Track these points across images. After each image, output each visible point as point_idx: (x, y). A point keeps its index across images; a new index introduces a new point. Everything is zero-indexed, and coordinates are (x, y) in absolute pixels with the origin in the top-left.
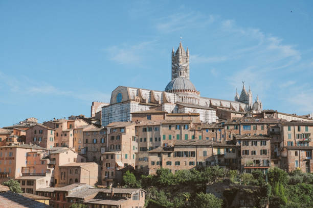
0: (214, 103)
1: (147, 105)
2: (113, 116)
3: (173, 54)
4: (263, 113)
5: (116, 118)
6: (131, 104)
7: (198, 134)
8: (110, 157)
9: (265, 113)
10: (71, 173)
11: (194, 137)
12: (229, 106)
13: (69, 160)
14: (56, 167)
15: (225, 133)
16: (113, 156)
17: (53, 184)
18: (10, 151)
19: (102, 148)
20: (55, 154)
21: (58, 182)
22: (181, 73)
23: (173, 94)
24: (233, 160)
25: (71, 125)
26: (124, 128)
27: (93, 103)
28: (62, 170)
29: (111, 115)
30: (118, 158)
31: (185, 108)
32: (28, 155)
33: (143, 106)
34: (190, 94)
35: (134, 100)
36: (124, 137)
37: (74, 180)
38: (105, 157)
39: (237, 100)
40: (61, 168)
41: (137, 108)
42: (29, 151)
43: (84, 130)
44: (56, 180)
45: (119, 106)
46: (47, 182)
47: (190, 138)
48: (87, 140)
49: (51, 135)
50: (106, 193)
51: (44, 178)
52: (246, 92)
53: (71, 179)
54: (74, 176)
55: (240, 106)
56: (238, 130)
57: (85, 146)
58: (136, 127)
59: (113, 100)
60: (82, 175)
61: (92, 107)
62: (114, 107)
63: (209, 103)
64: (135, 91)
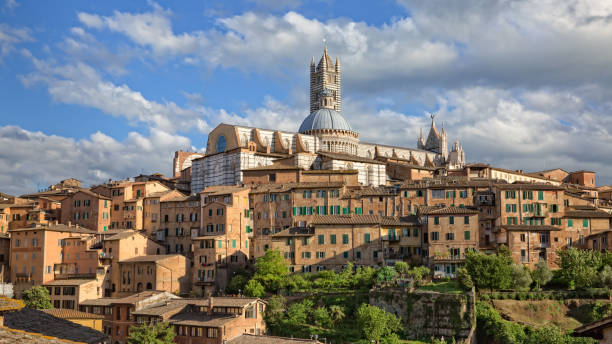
0: (383, 152)
1: (270, 156)
2: (211, 176)
3: (313, 67)
4: (465, 168)
5: (217, 179)
6: (242, 155)
7: (356, 204)
9: (469, 170)
10: (139, 272)
11: (348, 210)
12: (407, 157)
13: (136, 252)
14: (115, 264)
15: (401, 203)
17: (108, 293)
18: (32, 235)
19: (193, 231)
20: (111, 241)
21: (117, 288)
22: (326, 101)
23: (313, 138)
24: (415, 249)
25: (138, 192)
26: (230, 195)
27: (177, 153)
28: (124, 268)
29: (208, 174)
30: (220, 246)
31: (334, 161)
32: (63, 243)
33: (262, 158)
34: (342, 137)
35: (246, 148)
36: (229, 211)
37: (145, 285)
38: (198, 245)
39: (422, 148)
40: (121, 264)
41: (252, 161)
42: (67, 235)
43: (161, 200)
44: (114, 285)
45: (221, 159)
46: (98, 289)
48: (167, 217)
49: (104, 208)
50: (199, 307)
51: (94, 282)
52: (437, 132)
53: (140, 284)
54: (145, 279)
55: (427, 158)
56: (423, 199)
57: (164, 226)
58: (250, 195)
59: (211, 148)
60: (159, 277)
61: (175, 161)
62: (213, 161)
63: (373, 152)
64: (248, 132)
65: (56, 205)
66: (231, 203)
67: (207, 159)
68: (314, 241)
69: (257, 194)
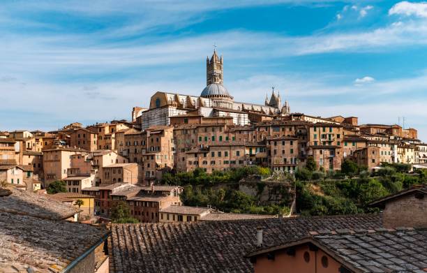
0: (246, 107)
1: (184, 110)
3: (208, 60)
4: (291, 115)
5: (155, 122)
6: (169, 109)
7: (232, 136)
8: (150, 158)
9: (292, 117)
10: (114, 173)
11: (227, 138)
12: (260, 110)
13: (112, 162)
14: (101, 168)
15: (256, 134)
16: (153, 157)
17: (98, 184)
18: (55, 154)
19: (143, 150)
20: (98, 156)
21: (102, 181)
22: (215, 79)
23: (208, 99)
24: (264, 159)
25: (112, 129)
26: (163, 131)
27: (134, 109)
28: (106, 171)
29: (151, 119)
30: (158, 158)
31: (220, 112)
32: (72, 157)
33: (181, 110)
34: (224, 99)
35: (172, 105)
36: (163, 139)
37: (117, 180)
38: (146, 158)
39: (266, 104)
40: (104, 168)
41: (175, 112)
42: (73, 153)
43: (125, 133)
44: (100, 180)
45: (158, 112)
46: (92, 181)
47: (224, 139)
49: (93, 138)
51: (89, 178)
52: (276, 96)
53: (114, 179)
54: (118, 176)
55: (270, 110)
56: (268, 132)
57: (127, 148)
58: (174, 130)
59: (152, 105)
60: (125, 175)
61: (133, 112)
62: (153, 112)
63: (241, 107)
64: (173, 96)
66: (163, 135)
67: (150, 111)
68: (209, 155)
69: (178, 130)
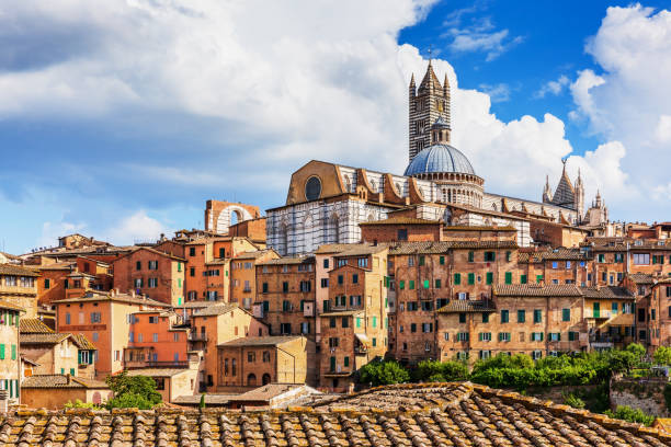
1: (384, 207)
2: (298, 232)
3: (412, 87)
5: (307, 236)
6: (350, 204)
7: (535, 273)
8: (339, 324)
9: (660, 228)
10: (250, 360)
11: (524, 279)
13: (236, 333)
14: (211, 349)
15: (595, 270)
16: (346, 321)
19: (306, 305)
20: (205, 317)
21: (215, 380)
22: (441, 134)
23: (428, 184)
25: (222, 251)
26: (368, 256)
28: (226, 354)
29: (294, 229)
31: (471, 215)
32: (134, 319)
33: (375, 209)
35: (355, 195)
36: (368, 276)
37: (259, 378)
38: (327, 323)
40: (221, 349)
41: (362, 212)
42: (136, 309)
43: (257, 262)
44: (210, 377)
45: (315, 209)
46: (192, 381)
47: (516, 279)
48: (265, 286)
49: (177, 275)
51: (187, 372)
53: (252, 376)
54: (260, 367)
55: (561, 215)
58: (389, 256)
59: (296, 193)
60: (281, 367)
62: (300, 212)
64: (350, 173)
65: (102, 269)
66: (370, 268)
67: (291, 210)
68: (495, 319)
69: (398, 256)
